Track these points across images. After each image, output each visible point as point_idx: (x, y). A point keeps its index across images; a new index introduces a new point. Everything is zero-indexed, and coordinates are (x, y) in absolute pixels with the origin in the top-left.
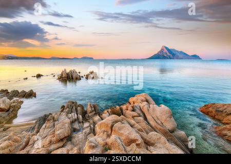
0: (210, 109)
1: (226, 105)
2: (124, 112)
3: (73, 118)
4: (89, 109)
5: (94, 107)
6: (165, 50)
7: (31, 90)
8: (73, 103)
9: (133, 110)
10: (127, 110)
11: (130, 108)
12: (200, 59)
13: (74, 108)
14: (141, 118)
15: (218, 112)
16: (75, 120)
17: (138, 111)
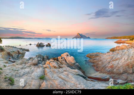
0: (89, 55)
4: (45, 57)
5: (47, 57)
9: (62, 59)
11: (60, 58)
13: (40, 56)
14: (64, 61)
15: (91, 55)
16: (40, 60)
17: (63, 59)
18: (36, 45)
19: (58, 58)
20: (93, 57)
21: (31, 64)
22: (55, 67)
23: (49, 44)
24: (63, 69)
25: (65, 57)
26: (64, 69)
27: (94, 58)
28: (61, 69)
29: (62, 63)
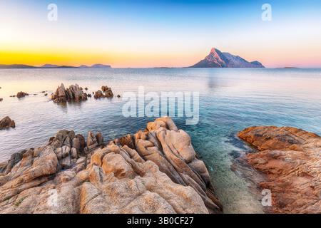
0: (249, 134)
1: (267, 127)
2: (136, 141)
3: (64, 152)
4: (89, 140)
5: (97, 136)
6: (216, 55)
7: (7, 117)
8: (68, 132)
9: (147, 139)
10: (140, 138)
11: (143, 135)
12: (262, 67)
13: (68, 139)
14: (155, 148)
15: (257, 136)
16: (66, 155)
17: (153, 139)
18: (50, 96)
19: (136, 135)
20: (271, 142)
21: (22, 182)
22: (118, 173)
23: (105, 89)
24: (144, 178)
25: (160, 131)
26: (148, 180)
27: (271, 148)
28: (138, 178)
29: (144, 157)
